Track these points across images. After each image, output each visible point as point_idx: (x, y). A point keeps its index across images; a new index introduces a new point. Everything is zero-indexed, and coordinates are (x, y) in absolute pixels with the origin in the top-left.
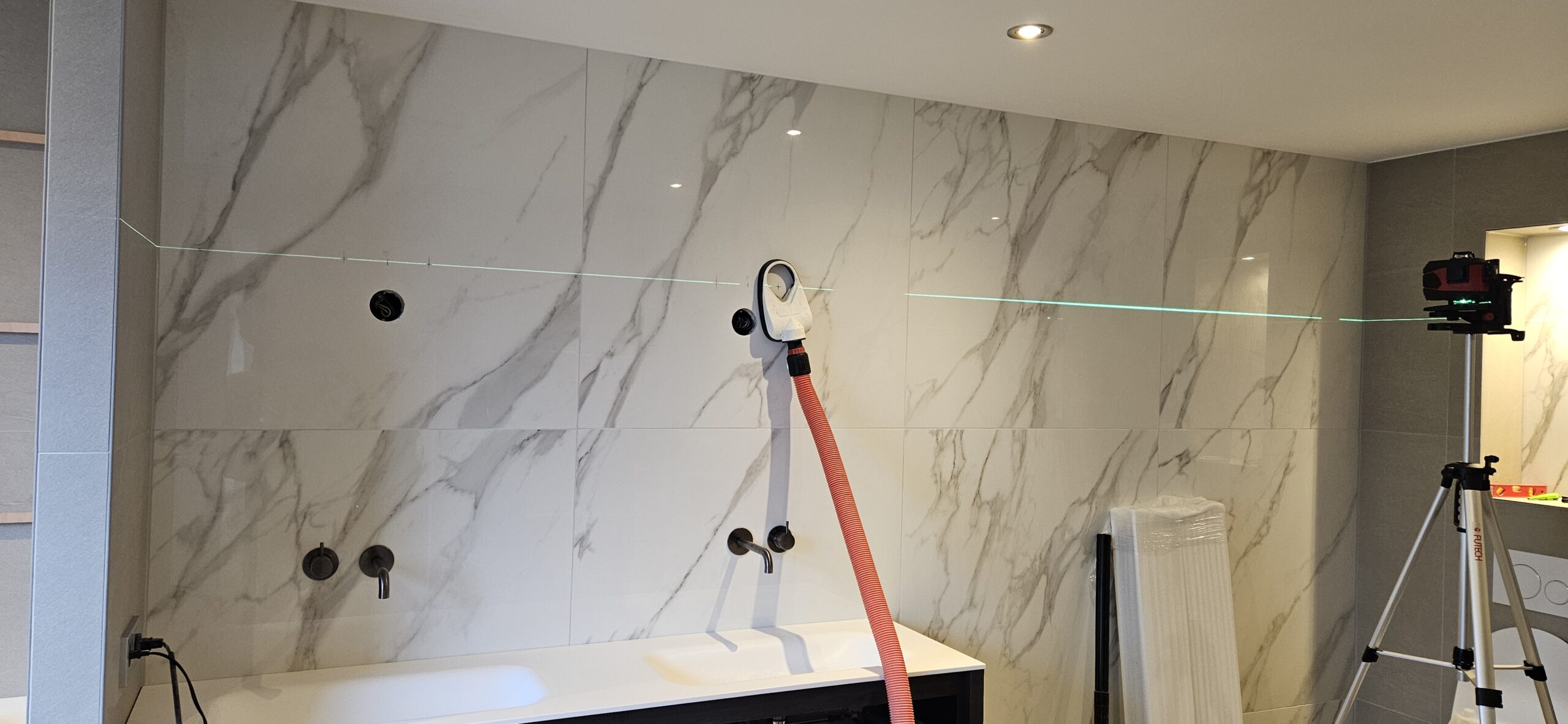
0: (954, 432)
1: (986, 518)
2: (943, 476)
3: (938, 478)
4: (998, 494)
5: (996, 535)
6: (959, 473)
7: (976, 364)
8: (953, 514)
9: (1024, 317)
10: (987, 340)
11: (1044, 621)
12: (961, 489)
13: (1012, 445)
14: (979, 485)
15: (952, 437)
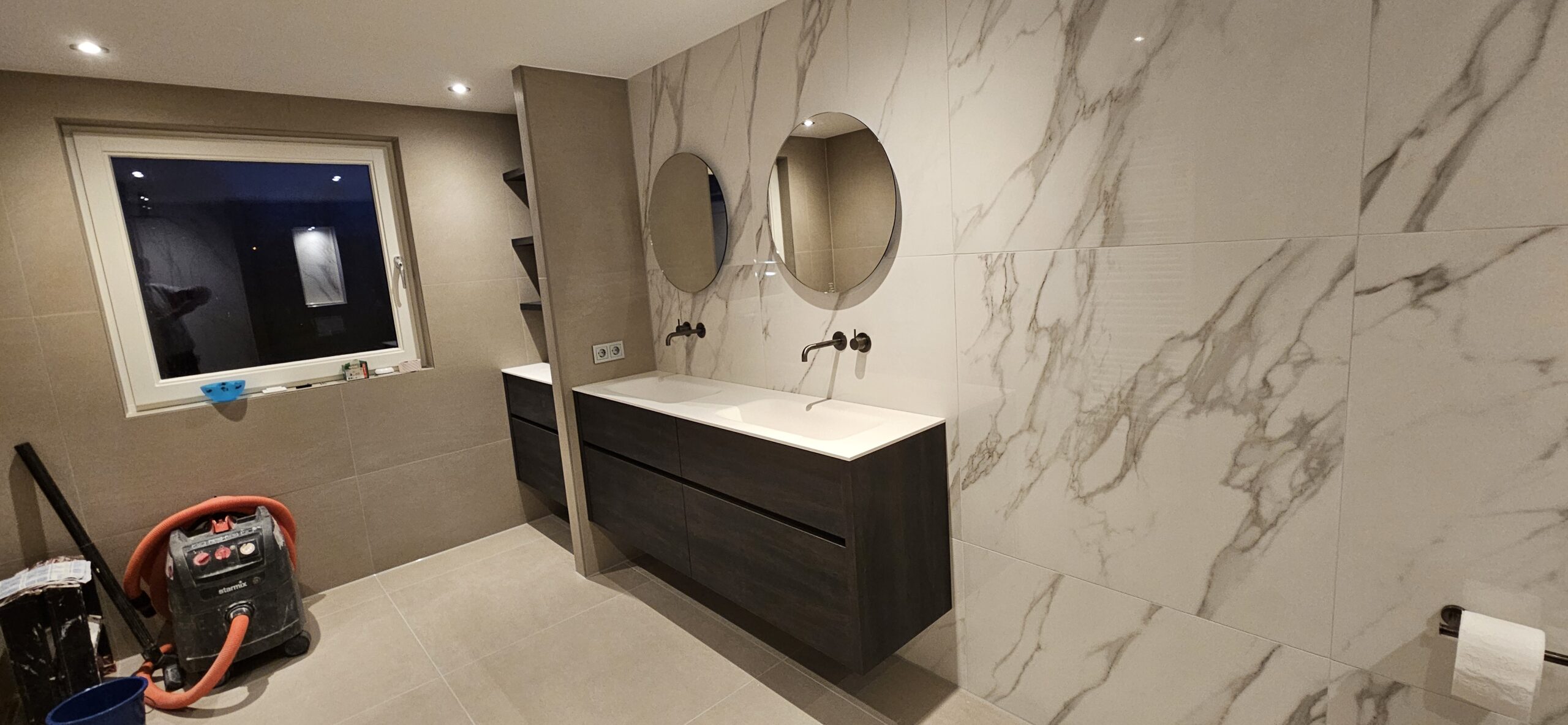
0: (1004, 256)
1: (1044, 345)
2: (994, 301)
3: (989, 302)
4: (1059, 320)
5: (1058, 363)
6: (1011, 296)
7: (1026, 180)
8: (1007, 337)
9: (1087, 115)
10: (1037, 154)
11: (1126, 468)
12: (1015, 313)
13: (1076, 267)
14: (1036, 310)
15: (1003, 261)
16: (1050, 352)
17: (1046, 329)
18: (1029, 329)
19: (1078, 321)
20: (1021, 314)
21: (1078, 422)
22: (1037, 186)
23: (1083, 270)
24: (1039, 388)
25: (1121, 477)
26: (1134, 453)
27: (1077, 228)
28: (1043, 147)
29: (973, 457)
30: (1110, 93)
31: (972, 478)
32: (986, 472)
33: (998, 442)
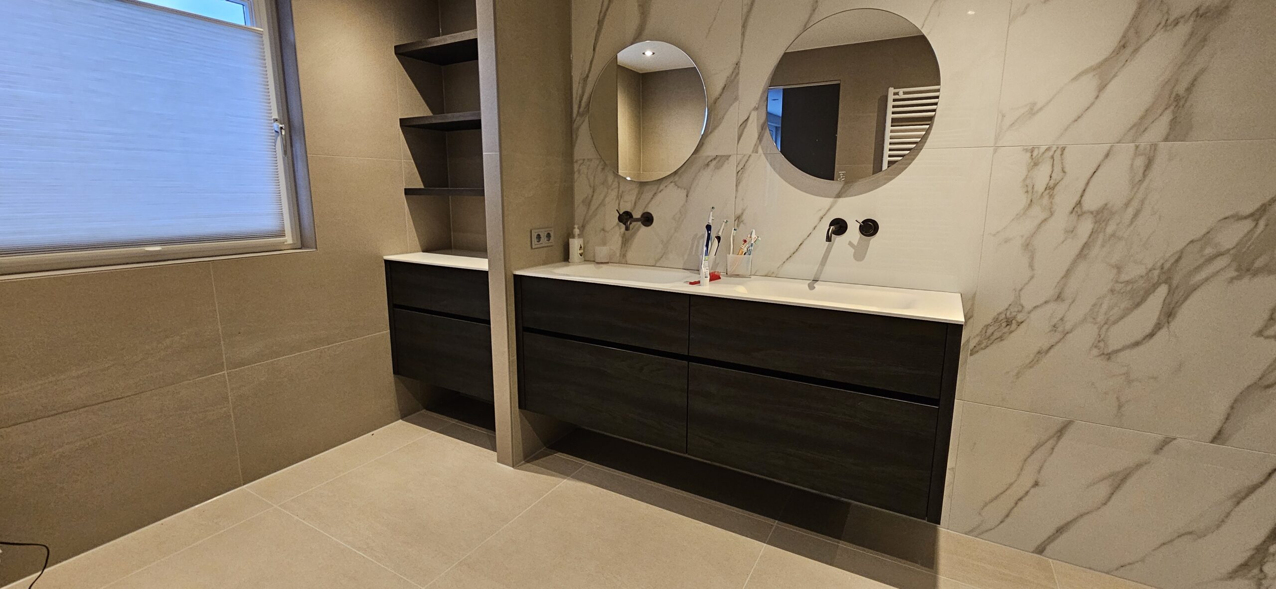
0: (1054, 148)
1: (1086, 227)
2: (1035, 189)
3: (1029, 189)
4: (1106, 205)
5: (1099, 242)
6: (1055, 185)
7: (1090, 84)
8: (1045, 220)
9: (1168, 28)
10: (1106, 60)
11: (1158, 327)
12: (1057, 199)
13: (1133, 159)
14: (1082, 196)
15: (1051, 153)
16: (1092, 232)
17: (1092, 213)
18: (1072, 212)
19: (1127, 205)
20: (1065, 200)
21: (1112, 291)
22: (1102, 88)
23: (1140, 162)
24: (1075, 262)
25: (1151, 335)
26: (1169, 314)
27: (1140, 126)
28: (1115, 53)
29: (987, 326)
30: (1197, 9)
31: (983, 346)
32: (1001, 338)
33: (1019, 312)
